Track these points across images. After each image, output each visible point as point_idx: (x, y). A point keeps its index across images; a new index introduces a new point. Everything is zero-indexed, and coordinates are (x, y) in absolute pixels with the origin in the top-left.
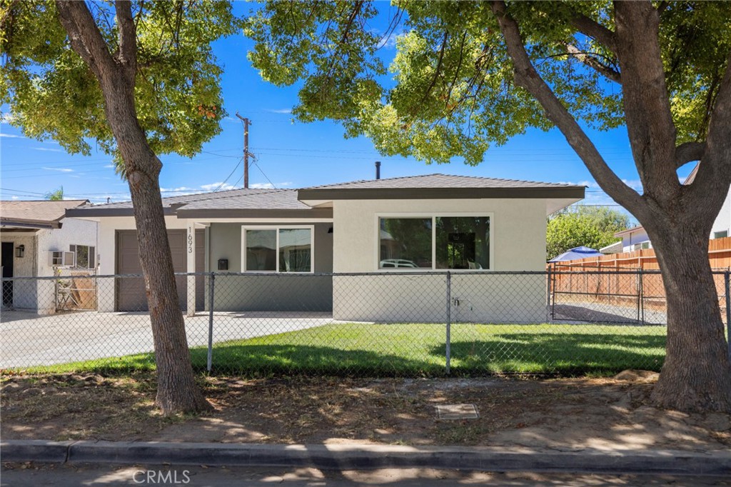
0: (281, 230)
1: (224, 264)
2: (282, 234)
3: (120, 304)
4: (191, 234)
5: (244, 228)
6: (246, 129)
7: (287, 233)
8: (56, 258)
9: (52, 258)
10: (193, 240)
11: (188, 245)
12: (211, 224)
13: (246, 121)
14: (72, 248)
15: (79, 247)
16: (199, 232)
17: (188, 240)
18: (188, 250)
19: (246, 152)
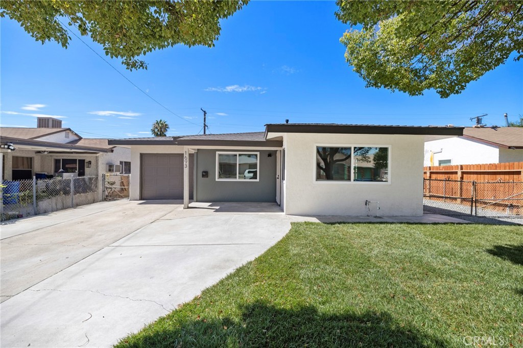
0: (240, 155)
1: (205, 174)
2: (240, 157)
3: (143, 196)
4: (186, 156)
5: (218, 153)
6: (205, 115)
7: (242, 157)
8: (110, 168)
9: (108, 168)
10: (188, 160)
11: (185, 163)
12: (198, 149)
13: (205, 112)
14: (121, 163)
15: (125, 162)
16: (191, 155)
17: (184, 160)
18: (185, 166)
19: (205, 124)
